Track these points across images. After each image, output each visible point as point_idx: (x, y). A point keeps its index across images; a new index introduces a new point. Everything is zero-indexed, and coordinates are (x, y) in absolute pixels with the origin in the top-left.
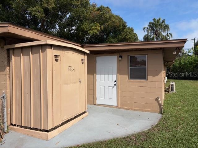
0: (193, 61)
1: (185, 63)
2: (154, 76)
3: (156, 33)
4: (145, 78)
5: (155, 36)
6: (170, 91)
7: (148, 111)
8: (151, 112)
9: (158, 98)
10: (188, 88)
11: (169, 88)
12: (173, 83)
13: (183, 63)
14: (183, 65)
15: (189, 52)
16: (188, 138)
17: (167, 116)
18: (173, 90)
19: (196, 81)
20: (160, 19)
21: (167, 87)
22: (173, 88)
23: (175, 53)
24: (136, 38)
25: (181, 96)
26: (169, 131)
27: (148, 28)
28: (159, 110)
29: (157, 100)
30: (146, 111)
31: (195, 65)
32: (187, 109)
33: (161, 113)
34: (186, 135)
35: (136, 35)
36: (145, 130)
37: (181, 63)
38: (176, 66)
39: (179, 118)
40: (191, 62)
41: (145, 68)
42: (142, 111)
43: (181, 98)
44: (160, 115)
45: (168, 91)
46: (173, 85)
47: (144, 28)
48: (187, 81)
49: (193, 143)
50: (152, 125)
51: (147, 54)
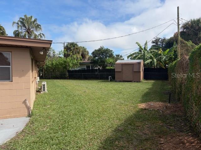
0: (63, 63)
1: (56, 64)
2: (20, 76)
3: (28, 31)
4: (10, 80)
5: (27, 33)
6: (42, 91)
7: (14, 117)
8: (18, 117)
9: (26, 100)
10: (59, 86)
11: (41, 88)
12: (44, 83)
13: (55, 64)
14: (55, 66)
15: (60, 54)
16: (52, 135)
17: (34, 118)
18: (44, 90)
19: (65, 80)
20: (31, 17)
21: (39, 87)
22: (44, 88)
23: (42, 53)
24: (3, 32)
25: (51, 95)
26: (35, 134)
27: (18, 24)
28: (27, 114)
29: (25, 102)
30: (11, 117)
31: (64, 66)
32: (55, 107)
33: (29, 116)
34: (51, 133)
35: (3, 28)
36: (7, 141)
37: (53, 64)
38: (49, 67)
39: (47, 118)
40: (62, 63)
41: (9, 67)
42: (6, 118)
43: (51, 97)
44: (28, 118)
45: (40, 92)
46: (44, 85)
47: (14, 23)
48: (58, 80)
49: (56, 139)
50: (17, 132)
51: (11, 52)
